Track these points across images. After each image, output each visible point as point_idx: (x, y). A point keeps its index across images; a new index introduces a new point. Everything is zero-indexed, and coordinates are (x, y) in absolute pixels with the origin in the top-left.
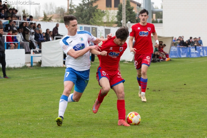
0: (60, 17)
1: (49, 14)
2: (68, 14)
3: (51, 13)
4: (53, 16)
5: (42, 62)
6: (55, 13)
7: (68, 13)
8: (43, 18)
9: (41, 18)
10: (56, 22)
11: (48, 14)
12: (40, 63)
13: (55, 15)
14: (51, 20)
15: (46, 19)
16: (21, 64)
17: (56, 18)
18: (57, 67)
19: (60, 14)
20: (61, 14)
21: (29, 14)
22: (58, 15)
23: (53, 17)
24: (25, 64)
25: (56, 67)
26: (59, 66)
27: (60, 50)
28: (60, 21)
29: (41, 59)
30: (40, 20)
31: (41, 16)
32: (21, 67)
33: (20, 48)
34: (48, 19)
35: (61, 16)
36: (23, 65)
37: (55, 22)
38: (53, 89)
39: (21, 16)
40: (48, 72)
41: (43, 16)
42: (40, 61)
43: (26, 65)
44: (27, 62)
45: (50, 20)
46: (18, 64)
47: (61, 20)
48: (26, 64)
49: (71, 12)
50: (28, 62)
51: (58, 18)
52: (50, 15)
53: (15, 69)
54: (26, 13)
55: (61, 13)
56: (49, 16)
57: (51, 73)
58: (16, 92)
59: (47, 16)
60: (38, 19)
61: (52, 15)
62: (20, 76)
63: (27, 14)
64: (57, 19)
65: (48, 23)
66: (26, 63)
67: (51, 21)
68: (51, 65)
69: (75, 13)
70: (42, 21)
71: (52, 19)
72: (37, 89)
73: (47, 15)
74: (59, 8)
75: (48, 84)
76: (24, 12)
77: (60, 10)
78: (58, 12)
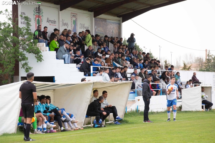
0: (199, 66)
1: (189, 63)
3: (191, 63)
5: (182, 107)
6: (195, 63)
7: (206, 62)
8: (183, 67)
9: (181, 68)
12: (180, 108)
14: (190, 69)
15: (186, 68)
17: (195, 67)
18: (196, 111)
19: (199, 63)
21: (170, 64)
22: (197, 65)
23: (192, 66)
26: (198, 111)
27: (199, 96)
28: (198, 69)
29: (181, 104)
31: (181, 66)
33: (163, 95)
34: (187, 67)
35: (199, 65)
39: (163, 66)
40: (188, 116)
42: (180, 106)
46: (160, 109)
49: (209, 62)
51: (197, 67)
53: (157, 113)
54: (167, 63)
57: (190, 117)
58: (158, 134)
59: (187, 66)
60: (179, 69)
62: (163, 119)
64: (196, 68)
65: (187, 71)
68: (190, 110)
69: (213, 62)
70: (182, 70)
71: (191, 68)
72: (177, 131)
73: (187, 64)
74: (198, 58)
75: (188, 126)
76: (166, 62)
77: (199, 60)
78: (197, 62)
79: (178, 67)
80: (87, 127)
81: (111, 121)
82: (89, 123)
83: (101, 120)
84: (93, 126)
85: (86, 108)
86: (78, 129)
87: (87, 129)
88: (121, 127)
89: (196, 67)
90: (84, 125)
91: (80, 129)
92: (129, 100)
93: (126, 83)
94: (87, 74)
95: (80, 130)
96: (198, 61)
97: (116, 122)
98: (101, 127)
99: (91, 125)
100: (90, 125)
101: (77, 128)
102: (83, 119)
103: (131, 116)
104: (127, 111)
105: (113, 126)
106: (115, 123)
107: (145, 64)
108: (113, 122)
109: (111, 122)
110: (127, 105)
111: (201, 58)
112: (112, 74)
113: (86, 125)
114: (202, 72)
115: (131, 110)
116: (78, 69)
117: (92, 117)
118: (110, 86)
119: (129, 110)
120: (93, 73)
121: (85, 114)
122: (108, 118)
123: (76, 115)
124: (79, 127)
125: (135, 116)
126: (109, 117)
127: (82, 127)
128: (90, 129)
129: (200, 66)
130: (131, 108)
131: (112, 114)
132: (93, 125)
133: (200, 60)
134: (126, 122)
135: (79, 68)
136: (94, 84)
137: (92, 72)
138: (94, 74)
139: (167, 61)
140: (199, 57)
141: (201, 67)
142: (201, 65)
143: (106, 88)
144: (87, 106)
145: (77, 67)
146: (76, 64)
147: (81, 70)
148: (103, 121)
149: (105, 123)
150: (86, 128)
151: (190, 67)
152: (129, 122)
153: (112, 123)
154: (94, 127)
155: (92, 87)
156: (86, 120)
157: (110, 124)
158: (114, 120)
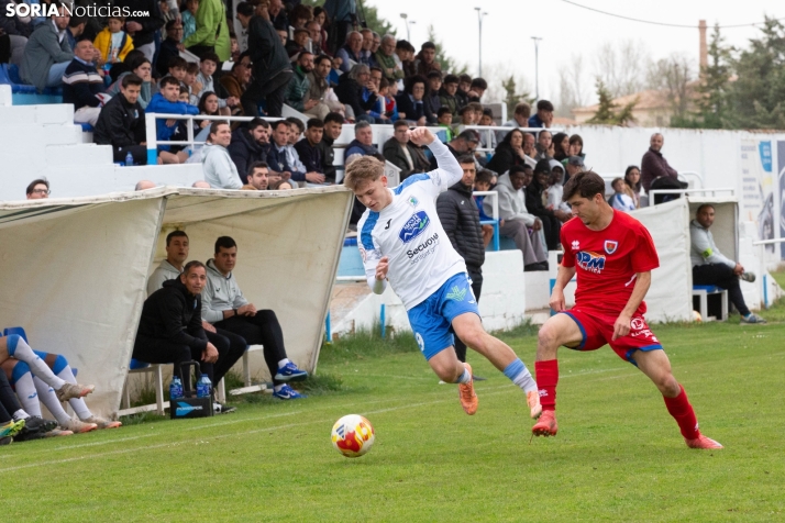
0: (670, 104)
1: (622, 90)
2: (703, 89)
3: (629, 89)
4: (637, 101)
6: (647, 89)
7: (705, 84)
8: (597, 109)
9: (586, 112)
10: (653, 126)
11: (618, 91)
13: (646, 94)
14: (632, 119)
15: (608, 113)
16: (508, 316)
17: (651, 110)
18: (664, 321)
19: (668, 90)
20: (675, 91)
21: (532, 96)
22: (660, 96)
23: (637, 106)
24: (525, 317)
25: (661, 323)
26: (675, 320)
28: (667, 119)
30: (580, 119)
31: (583, 103)
32: (510, 329)
33: (503, 247)
34: (617, 112)
35: (671, 97)
36: (518, 322)
37: (646, 125)
38: (654, 419)
39: (499, 107)
41: (593, 101)
43: (529, 321)
44: (532, 306)
45: (625, 118)
46: (493, 316)
47: (672, 119)
48: (529, 316)
49: (715, 81)
50: (540, 306)
51: (661, 108)
52: (622, 96)
54: (518, 91)
55: (670, 87)
56: (621, 101)
58: (492, 438)
59: (614, 102)
60: (573, 118)
61: (631, 98)
63: (525, 95)
64: (656, 113)
65: (617, 129)
66: (527, 312)
67: (630, 123)
69: (735, 84)
70: (591, 122)
71: (635, 114)
72: (583, 422)
73: (613, 96)
74: (662, 62)
75: (632, 398)
76: (510, 86)
77: (670, 72)
78: (660, 83)
79: (571, 111)
80: (139, 414)
81: (255, 382)
82: (149, 398)
83: (206, 380)
84: (166, 410)
85: (130, 321)
86: (94, 425)
87: (138, 426)
88: (305, 410)
89: (658, 108)
90: (122, 407)
91: (102, 426)
92: (339, 278)
93: (324, 196)
94: (129, 156)
95: (103, 432)
96: (665, 81)
97: (279, 388)
98: (206, 412)
99: (159, 406)
100: (152, 407)
101: (88, 421)
102: (119, 375)
103: (354, 358)
104: (332, 331)
105: (266, 408)
106: (275, 394)
107: (411, 97)
108: (264, 387)
109: (256, 388)
110: (332, 304)
111: (676, 65)
112: (250, 151)
113: (134, 404)
114: (685, 133)
115: (349, 327)
116: (84, 130)
117: (161, 367)
118: (243, 213)
119: (339, 327)
120: (160, 149)
121: (124, 353)
122: (238, 367)
123: (80, 357)
124: (101, 419)
125: (374, 356)
126: (245, 362)
127: (114, 415)
128: (152, 425)
129: (674, 103)
130: (350, 315)
131: (261, 347)
132: (167, 405)
133: (672, 75)
134: (329, 387)
135: (87, 127)
136: (169, 204)
137: (152, 142)
138: (165, 154)
139: (516, 81)
140: (670, 61)
141: (682, 108)
142: (677, 99)
143: (230, 221)
144: (133, 313)
145: (76, 123)
146: (72, 106)
147: (98, 133)
148: (215, 382)
149: (227, 394)
150: (136, 423)
151: (630, 108)
152: (345, 386)
153: (262, 392)
154: (172, 413)
155: (157, 218)
156: (132, 383)
157: (252, 399)
158: (269, 378)
